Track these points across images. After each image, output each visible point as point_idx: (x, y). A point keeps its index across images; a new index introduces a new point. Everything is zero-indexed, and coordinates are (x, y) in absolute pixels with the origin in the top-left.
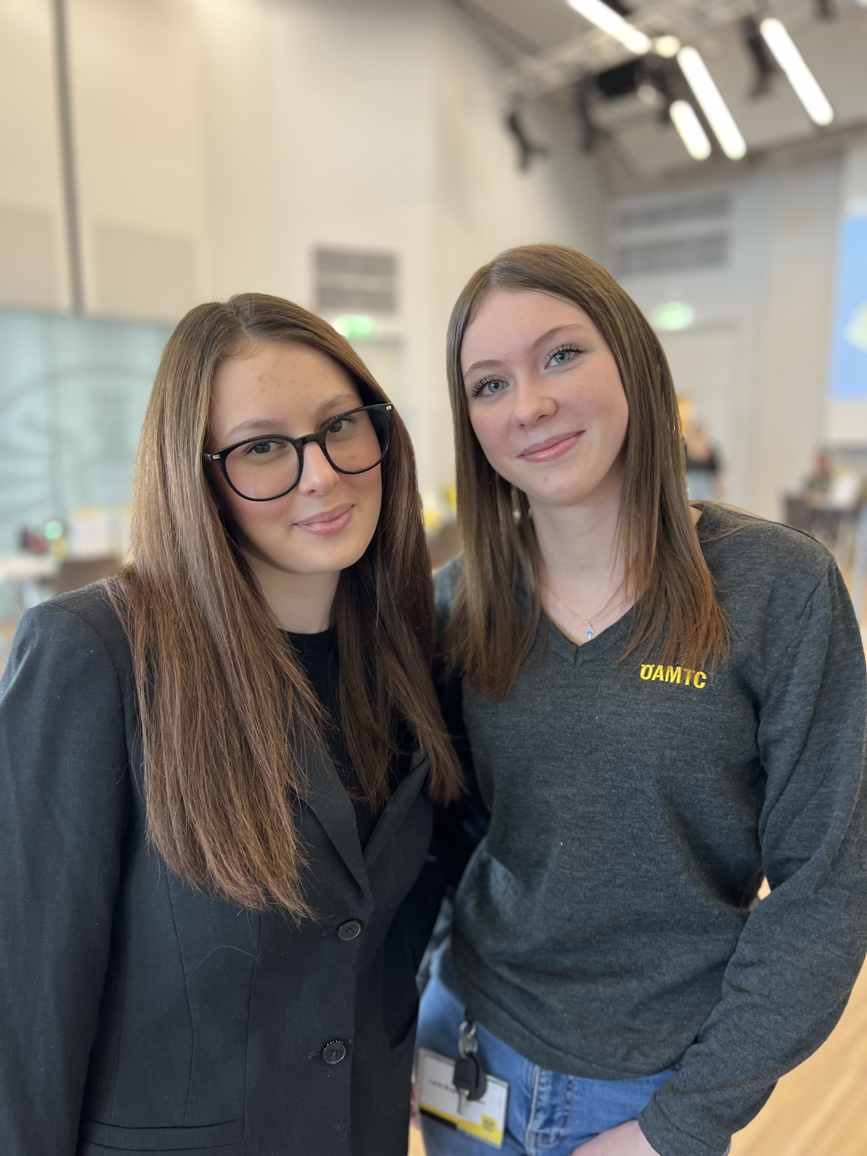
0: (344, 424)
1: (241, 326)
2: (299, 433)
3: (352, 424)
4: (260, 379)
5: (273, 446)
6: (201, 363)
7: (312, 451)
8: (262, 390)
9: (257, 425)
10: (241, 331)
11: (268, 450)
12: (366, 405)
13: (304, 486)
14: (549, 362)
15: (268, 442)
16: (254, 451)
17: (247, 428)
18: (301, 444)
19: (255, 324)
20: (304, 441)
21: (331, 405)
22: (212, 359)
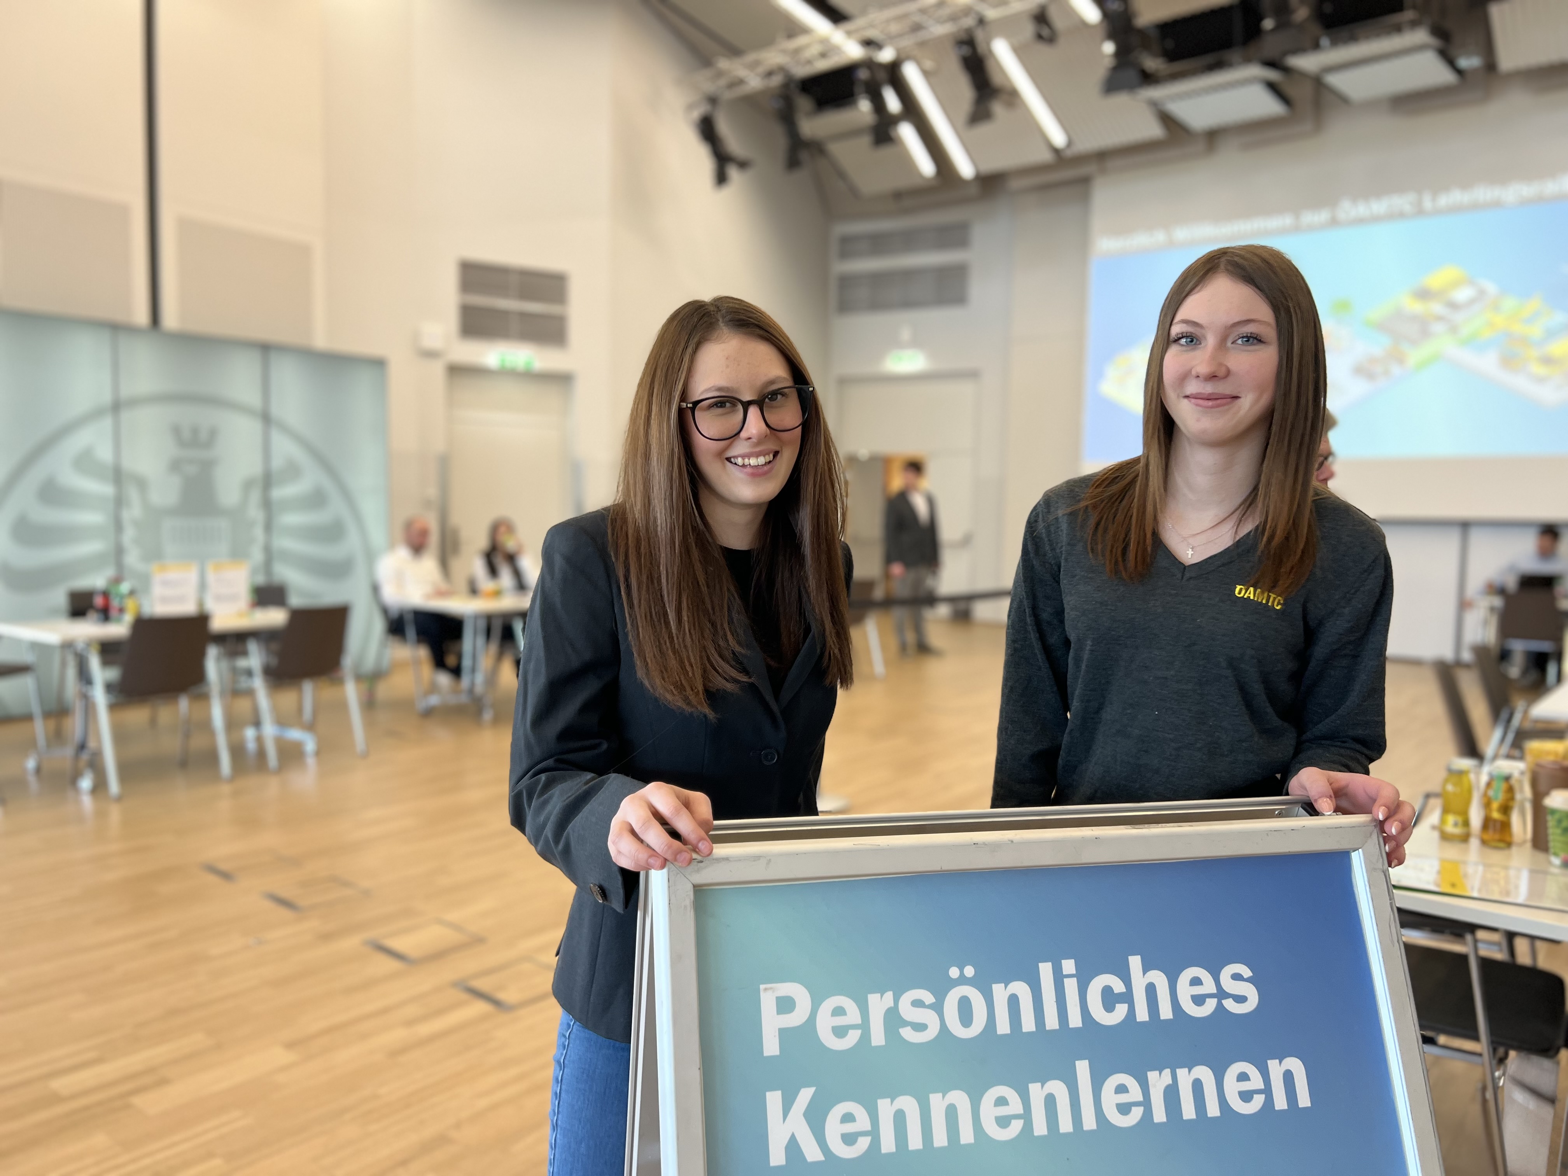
0: (779, 397)
1: (719, 321)
2: (747, 398)
3: (784, 398)
4: (727, 358)
5: (728, 404)
6: (688, 342)
7: (753, 412)
8: (727, 367)
9: (720, 389)
10: (719, 325)
11: (725, 406)
12: (796, 384)
13: (743, 434)
14: (1237, 340)
15: (725, 402)
16: (715, 406)
17: (713, 391)
18: (746, 405)
19: (730, 321)
20: (750, 403)
21: (772, 382)
22: (696, 340)
